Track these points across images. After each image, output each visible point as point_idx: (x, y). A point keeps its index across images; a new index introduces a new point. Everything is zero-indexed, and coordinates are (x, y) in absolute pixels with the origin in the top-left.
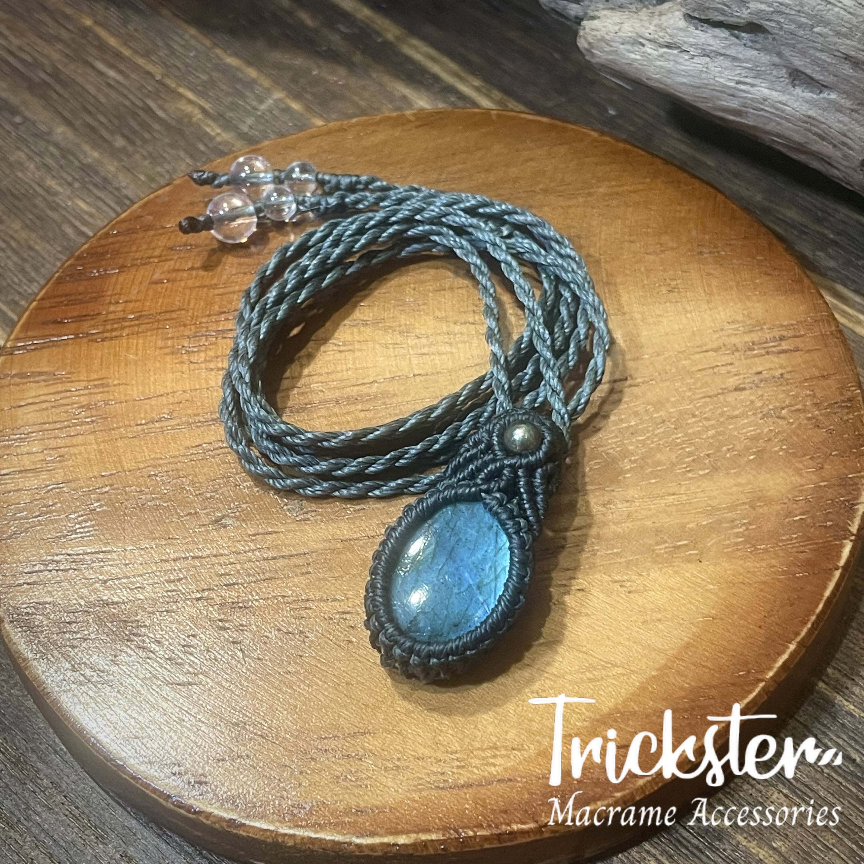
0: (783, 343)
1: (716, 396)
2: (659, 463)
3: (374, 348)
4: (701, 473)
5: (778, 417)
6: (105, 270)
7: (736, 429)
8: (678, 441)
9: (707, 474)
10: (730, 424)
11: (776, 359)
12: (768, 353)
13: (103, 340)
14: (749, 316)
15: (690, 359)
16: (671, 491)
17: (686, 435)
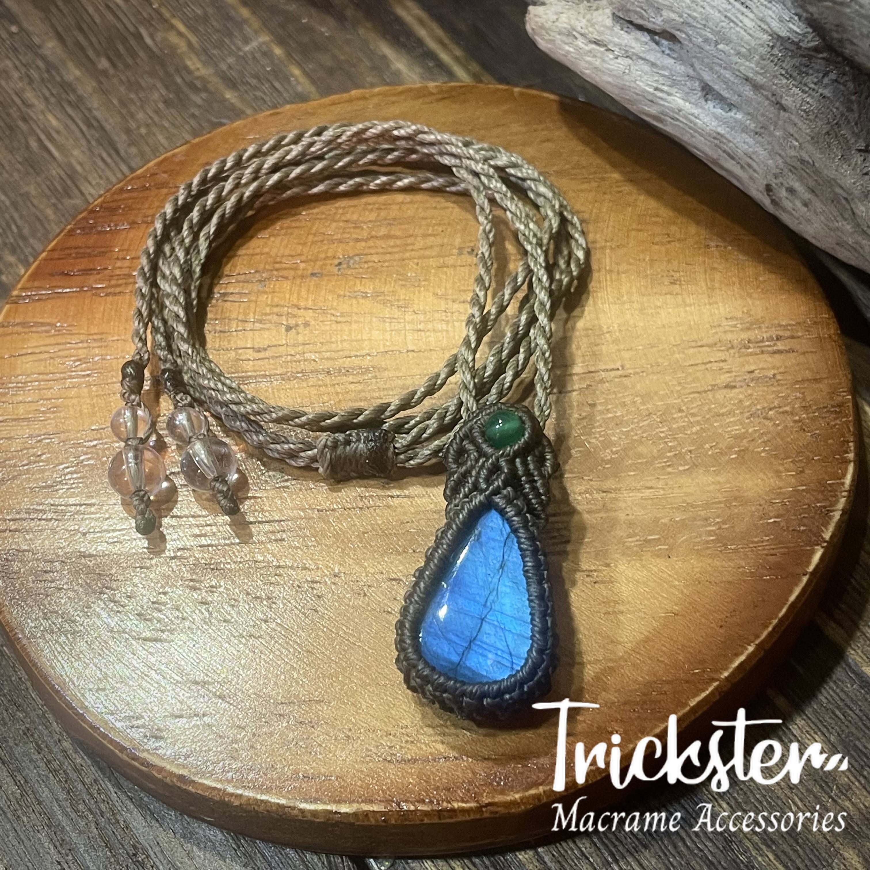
0: (779, 343)
1: (705, 392)
2: (640, 456)
3: (371, 322)
4: (681, 468)
5: (766, 418)
6: (116, 225)
7: (721, 426)
8: (662, 435)
9: (687, 470)
10: (716, 421)
11: (770, 359)
12: (762, 352)
13: (107, 295)
14: (748, 313)
15: (683, 353)
16: (649, 484)
17: (670, 429)
